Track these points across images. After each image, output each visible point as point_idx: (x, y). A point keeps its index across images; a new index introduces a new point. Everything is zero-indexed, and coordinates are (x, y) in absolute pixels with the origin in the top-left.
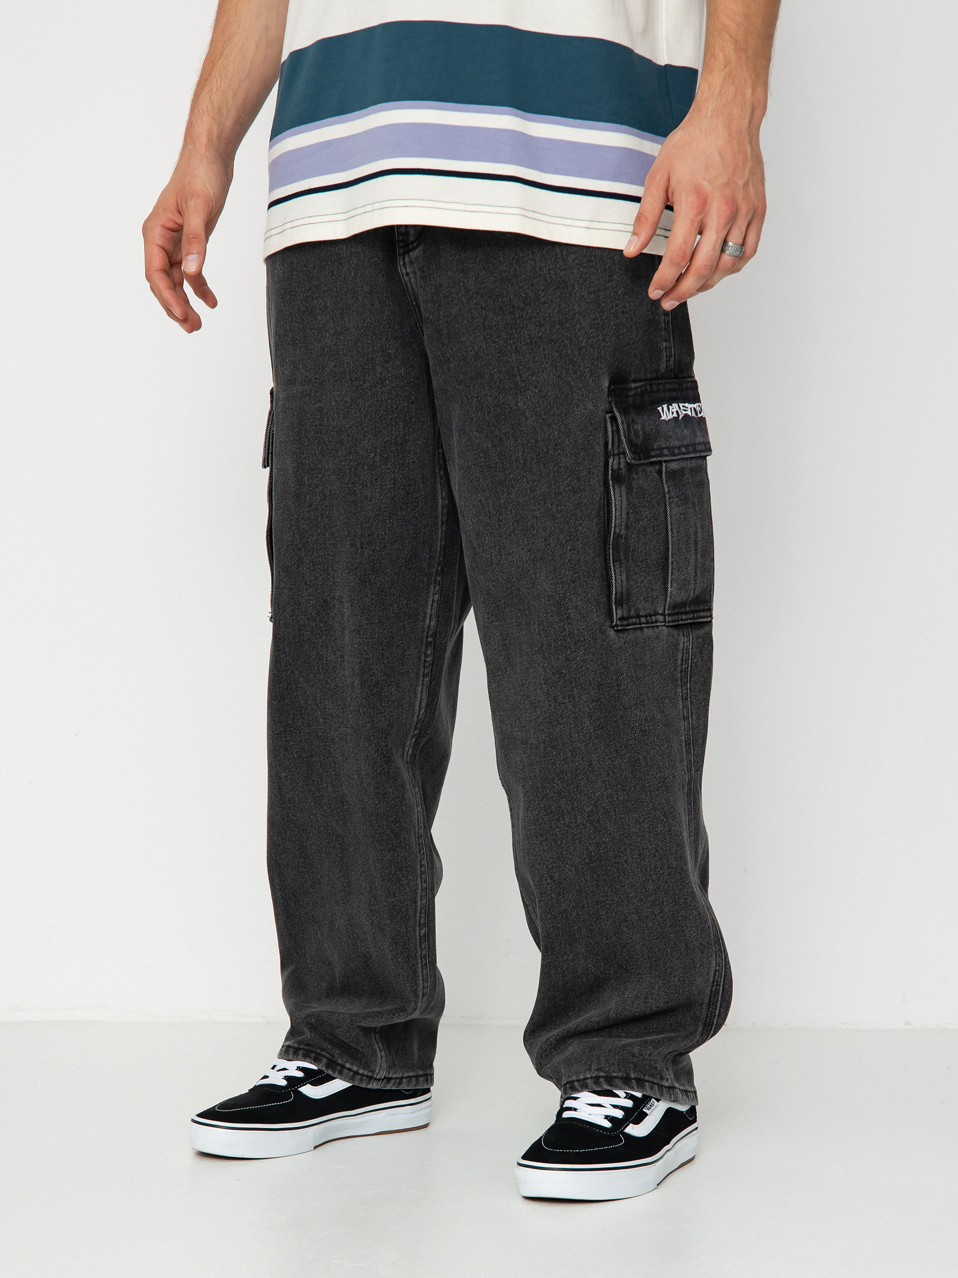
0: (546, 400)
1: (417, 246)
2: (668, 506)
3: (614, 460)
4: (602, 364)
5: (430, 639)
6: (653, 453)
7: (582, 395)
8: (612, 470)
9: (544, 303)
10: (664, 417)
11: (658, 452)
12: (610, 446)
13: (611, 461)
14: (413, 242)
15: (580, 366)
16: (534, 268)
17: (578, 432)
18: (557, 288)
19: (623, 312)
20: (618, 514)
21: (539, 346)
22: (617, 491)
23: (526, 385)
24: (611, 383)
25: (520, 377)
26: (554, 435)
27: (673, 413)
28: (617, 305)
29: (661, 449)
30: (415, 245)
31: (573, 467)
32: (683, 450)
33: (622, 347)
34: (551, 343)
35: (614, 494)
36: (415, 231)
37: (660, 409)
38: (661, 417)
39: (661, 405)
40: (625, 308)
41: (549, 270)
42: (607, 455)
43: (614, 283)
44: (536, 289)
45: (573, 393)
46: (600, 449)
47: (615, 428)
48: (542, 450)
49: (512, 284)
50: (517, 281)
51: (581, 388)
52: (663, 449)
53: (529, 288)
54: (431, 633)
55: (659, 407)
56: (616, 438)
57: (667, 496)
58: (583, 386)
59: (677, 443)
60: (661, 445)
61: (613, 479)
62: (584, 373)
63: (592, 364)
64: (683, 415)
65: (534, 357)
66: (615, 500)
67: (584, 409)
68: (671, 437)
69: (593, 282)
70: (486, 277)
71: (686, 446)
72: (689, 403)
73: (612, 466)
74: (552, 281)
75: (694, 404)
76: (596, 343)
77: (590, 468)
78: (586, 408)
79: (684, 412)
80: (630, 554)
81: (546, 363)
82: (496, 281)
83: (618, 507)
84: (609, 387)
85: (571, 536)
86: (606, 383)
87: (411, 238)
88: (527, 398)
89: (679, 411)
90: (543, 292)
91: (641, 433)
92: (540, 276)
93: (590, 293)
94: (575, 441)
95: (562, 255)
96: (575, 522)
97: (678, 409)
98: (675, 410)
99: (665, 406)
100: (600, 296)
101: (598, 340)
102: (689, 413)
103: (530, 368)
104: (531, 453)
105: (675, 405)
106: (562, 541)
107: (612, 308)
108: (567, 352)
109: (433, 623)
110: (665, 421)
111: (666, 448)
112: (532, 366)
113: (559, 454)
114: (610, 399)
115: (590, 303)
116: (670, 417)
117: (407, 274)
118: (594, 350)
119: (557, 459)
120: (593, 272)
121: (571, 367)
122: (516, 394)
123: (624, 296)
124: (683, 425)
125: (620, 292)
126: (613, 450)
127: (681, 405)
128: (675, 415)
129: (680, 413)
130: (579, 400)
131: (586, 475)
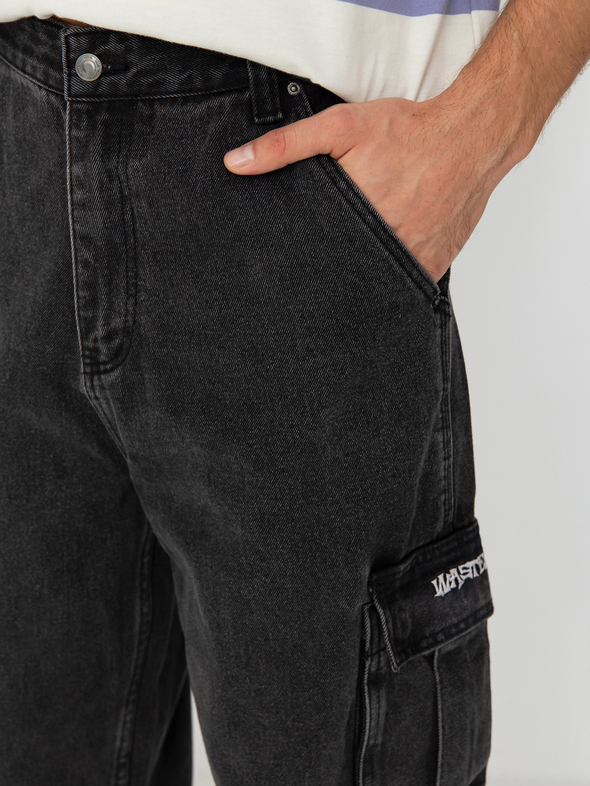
0: (282, 593)
1: (112, 369)
2: (439, 699)
3: (372, 661)
4: (361, 550)
5: (122, 761)
6: (424, 644)
7: (334, 588)
8: (369, 674)
9: (283, 470)
10: (439, 593)
11: (430, 641)
12: (368, 645)
13: (368, 663)
14: (105, 363)
15: (331, 553)
16: (272, 422)
17: (325, 635)
18: (301, 452)
19: (394, 476)
20: (373, 724)
21: (274, 525)
22: (374, 697)
23: (252, 571)
24: (373, 571)
25: (246, 559)
26: (292, 635)
27: (450, 583)
28: (385, 468)
29: (434, 635)
30: (108, 367)
31: (316, 678)
32: (462, 626)
33: (391, 520)
34: (291, 523)
35: (370, 703)
36: (109, 350)
37: (434, 582)
38: (436, 593)
39: (435, 577)
40: (396, 469)
41: (292, 426)
42: (363, 656)
43: (381, 438)
44: (271, 450)
45: (320, 587)
46: (354, 654)
47: (375, 622)
48: (275, 651)
49: (239, 440)
50: (246, 436)
51: (331, 581)
52: (437, 633)
53: (261, 448)
54: (123, 753)
55: (433, 580)
56: (376, 632)
57: (439, 687)
58: (335, 577)
59: (455, 620)
60: (434, 630)
61: (369, 684)
62: (337, 562)
63: (348, 550)
64: (463, 582)
65: (265, 539)
66: (371, 708)
67: (335, 606)
68: (447, 615)
69: (350, 440)
70: (205, 425)
71: (464, 621)
72: (470, 560)
73: (369, 669)
74: (295, 443)
75: (475, 558)
76: (354, 522)
77: (340, 680)
78: (337, 606)
79: (464, 577)
80: (388, 759)
81: (283, 548)
82: (217, 432)
83: (374, 716)
84: (370, 575)
85: (311, 762)
86: (366, 572)
87: (103, 358)
88: (253, 587)
89: (459, 578)
90: (281, 456)
91: (410, 620)
92: (278, 433)
93: (347, 455)
94: (320, 645)
95: (312, 408)
96: (317, 745)
97: (457, 575)
98: (453, 578)
99: (441, 577)
100: (360, 458)
101: (358, 519)
102: (470, 575)
103: (259, 551)
104: (258, 652)
105: (453, 571)
106: (297, 767)
107: (378, 472)
108: (313, 535)
109: (126, 745)
110: (441, 597)
111: (441, 631)
112: (261, 549)
113: (299, 658)
114: (371, 591)
115: (346, 468)
116: (447, 589)
117: (97, 398)
118: (351, 531)
119: (296, 663)
120: (351, 427)
121: (318, 554)
122: (239, 578)
123: (395, 453)
124: (463, 595)
125: (389, 450)
126: (372, 649)
127: (460, 568)
128: (453, 585)
129: (460, 581)
130: (328, 594)
131: (335, 689)
